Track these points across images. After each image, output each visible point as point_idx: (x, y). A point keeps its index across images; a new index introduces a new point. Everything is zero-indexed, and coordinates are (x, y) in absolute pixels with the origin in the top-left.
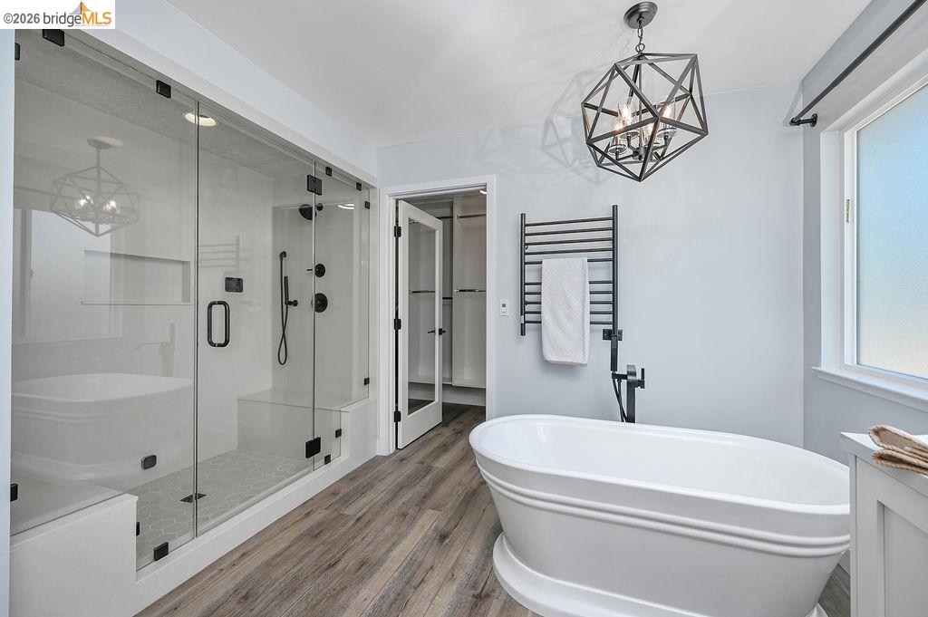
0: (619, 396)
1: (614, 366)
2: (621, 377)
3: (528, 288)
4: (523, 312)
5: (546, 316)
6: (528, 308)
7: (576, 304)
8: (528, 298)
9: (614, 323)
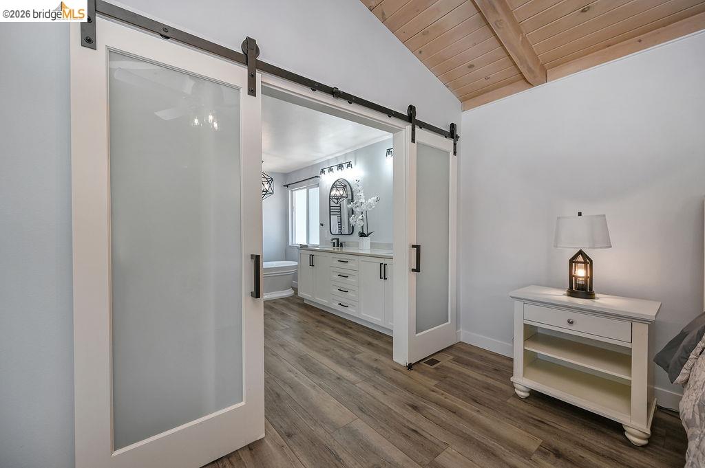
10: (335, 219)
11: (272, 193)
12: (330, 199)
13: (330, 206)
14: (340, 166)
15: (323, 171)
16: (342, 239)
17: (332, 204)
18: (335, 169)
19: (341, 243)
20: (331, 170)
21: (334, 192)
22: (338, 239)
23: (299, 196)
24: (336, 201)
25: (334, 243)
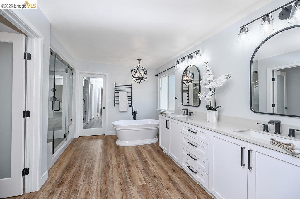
0: (133, 116)
1: (132, 111)
2: (133, 113)
3: (116, 97)
4: (115, 102)
5: (120, 103)
6: (116, 101)
7: (125, 100)
8: (116, 99)
9: (131, 104)
10: (185, 95)
11: (146, 79)
12: (182, 82)
13: (182, 87)
14: (190, 56)
15: (178, 62)
16: (191, 109)
17: (184, 86)
18: (186, 58)
19: (190, 113)
20: (183, 59)
21: (185, 78)
22: (187, 110)
23: (164, 81)
24: (186, 83)
25: (185, 112)
